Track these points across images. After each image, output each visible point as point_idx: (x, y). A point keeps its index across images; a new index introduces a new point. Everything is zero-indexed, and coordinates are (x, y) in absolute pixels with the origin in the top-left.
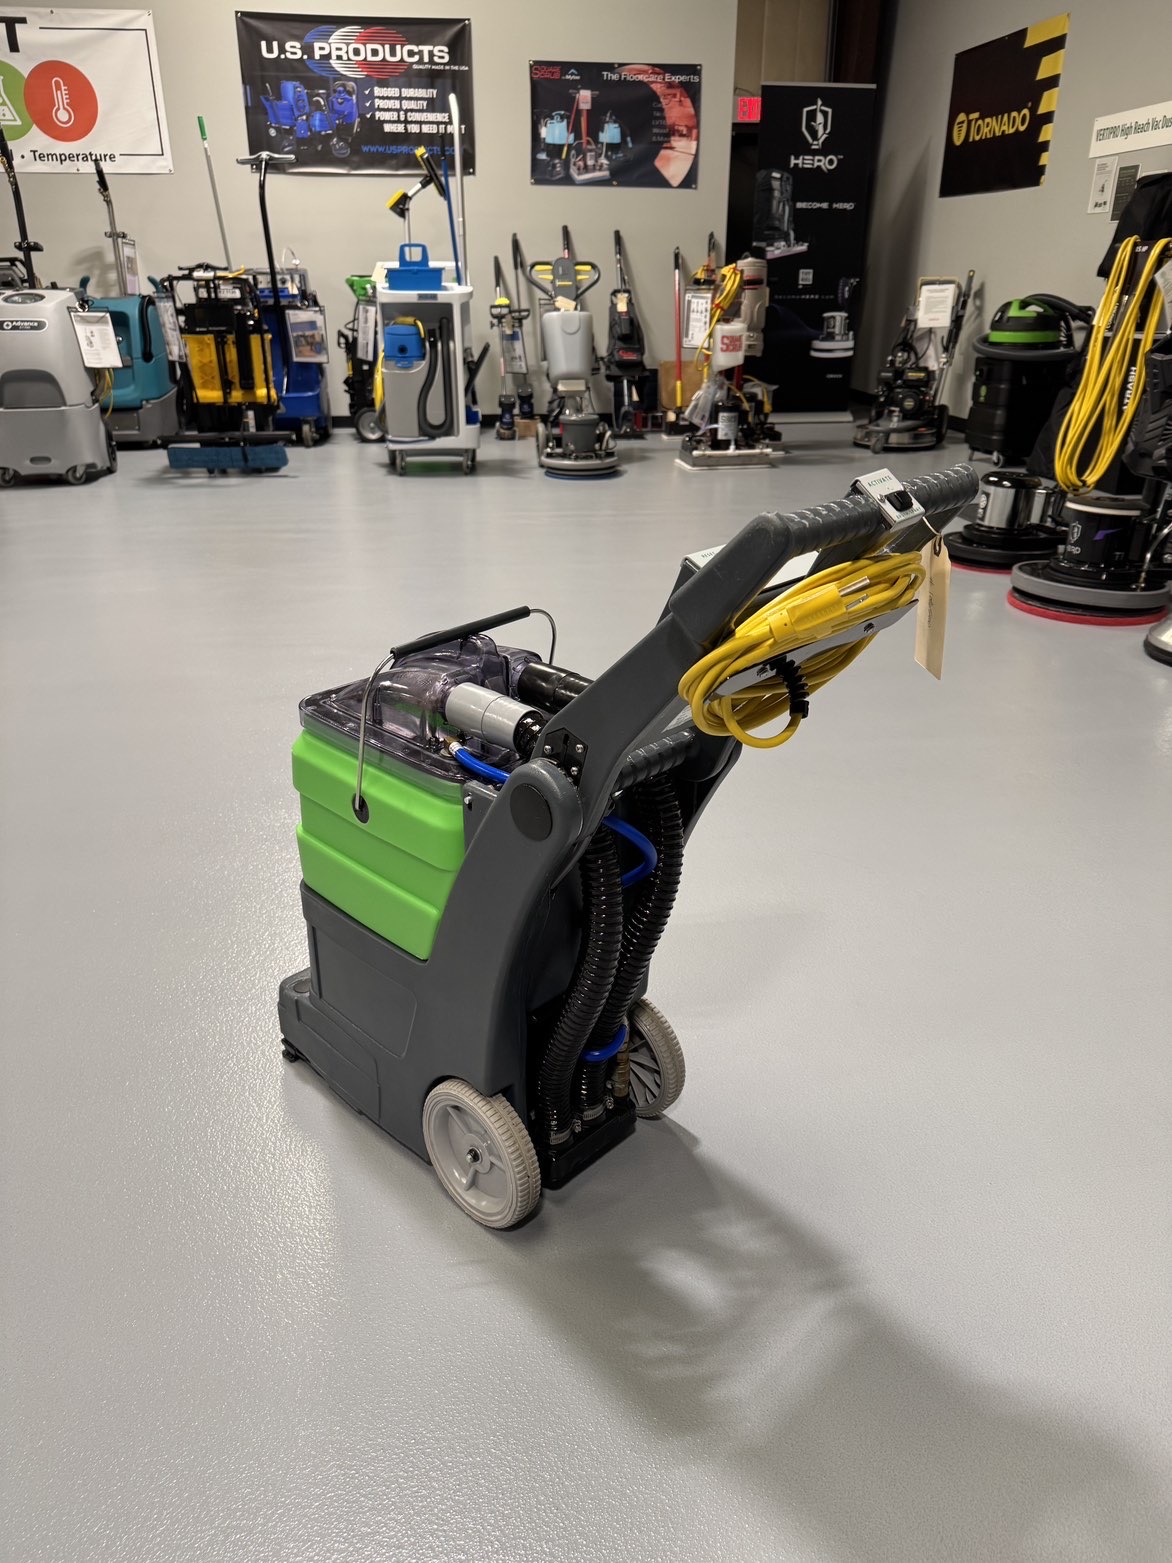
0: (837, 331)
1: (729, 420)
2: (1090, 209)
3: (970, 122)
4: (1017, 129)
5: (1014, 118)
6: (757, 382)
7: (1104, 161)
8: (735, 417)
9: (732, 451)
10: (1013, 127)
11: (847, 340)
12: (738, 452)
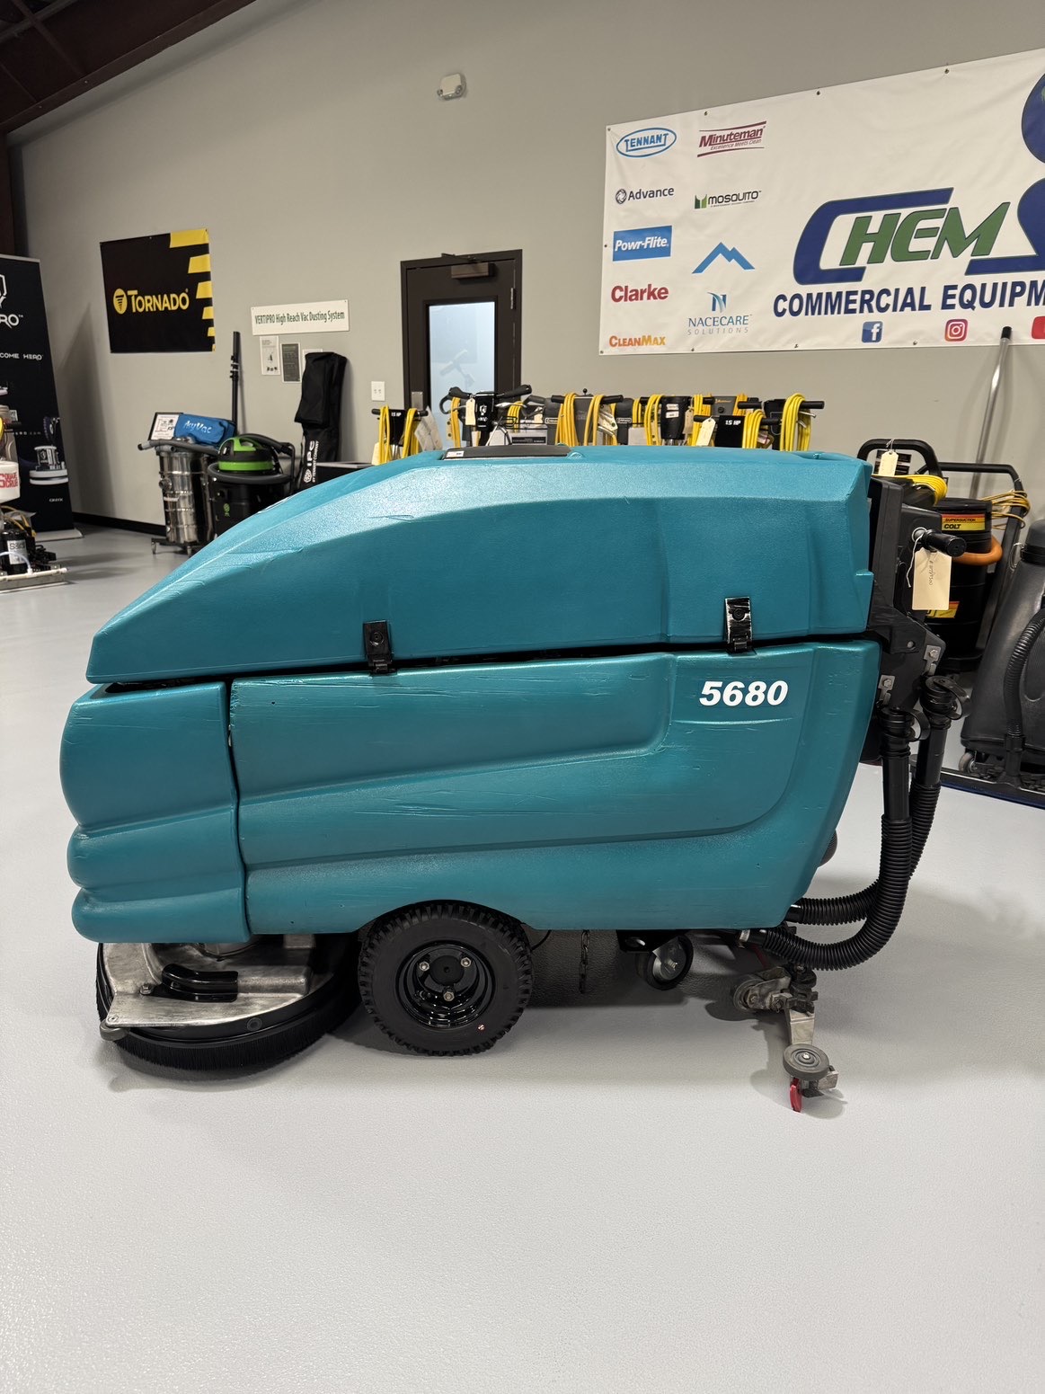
0: (50, 461)
1: (19, 546)
2: (264, 371)
3: (129, 298)
4: (179, 307)
5: (174, 299)
6: (16, 511)
7: (265, 338)
8: (23, 544)
9: (30, 573)
10: (175, 304)
11: (61, 469)
12: (36, 574)
